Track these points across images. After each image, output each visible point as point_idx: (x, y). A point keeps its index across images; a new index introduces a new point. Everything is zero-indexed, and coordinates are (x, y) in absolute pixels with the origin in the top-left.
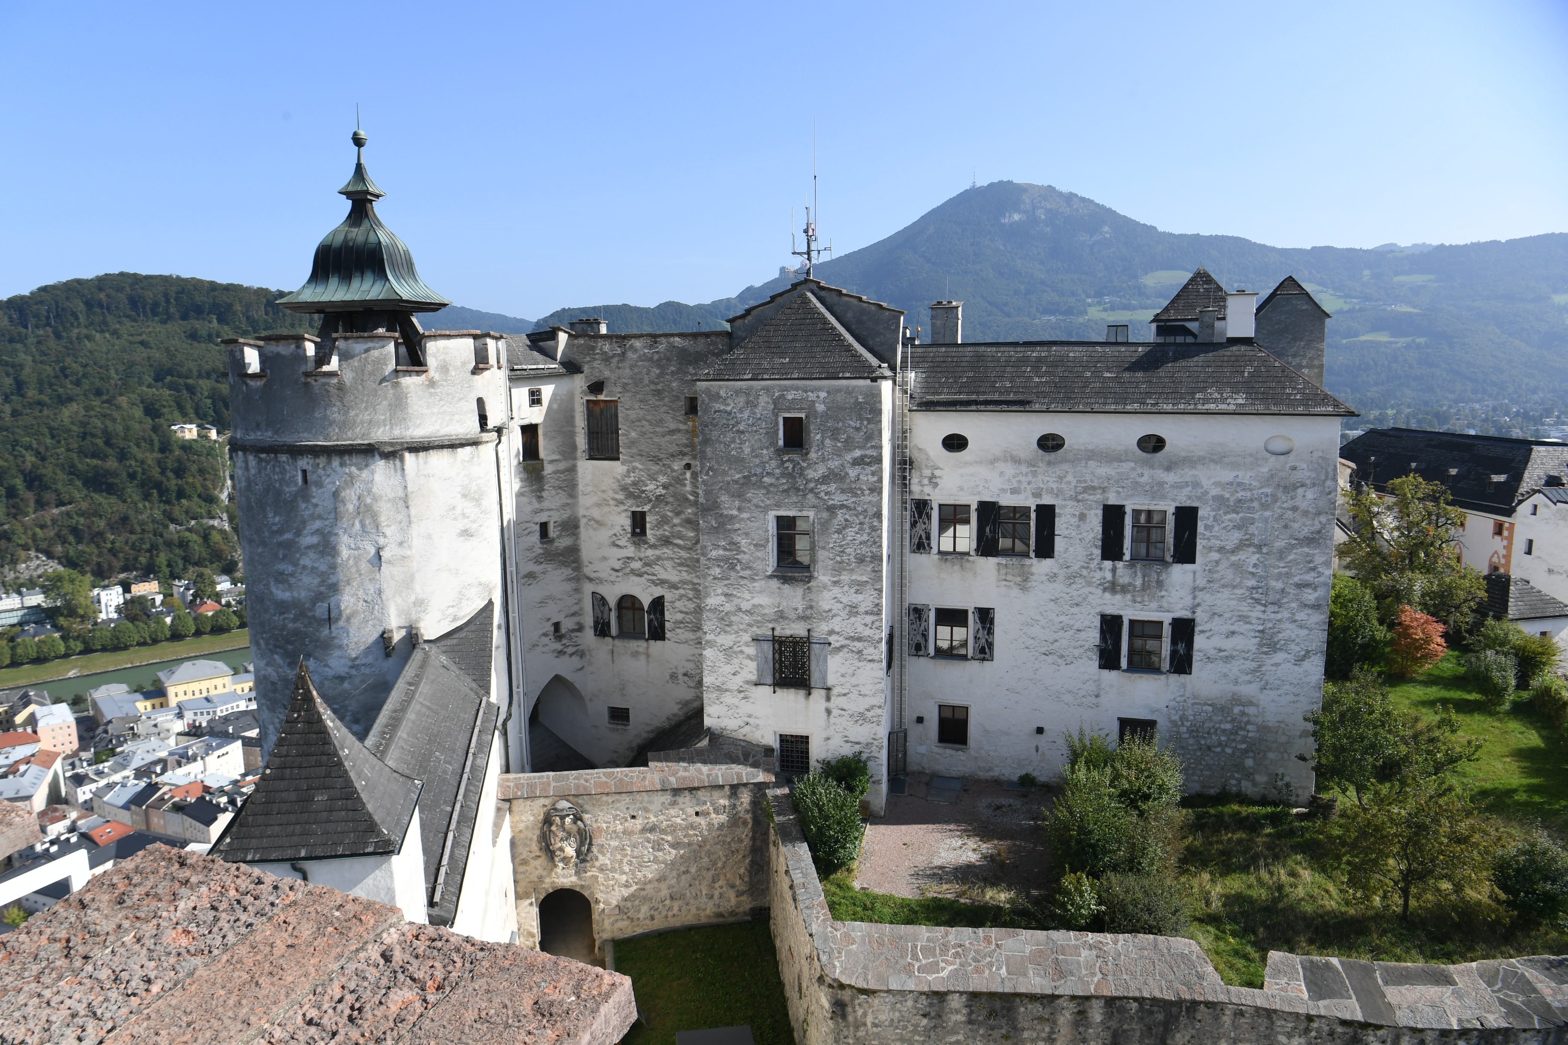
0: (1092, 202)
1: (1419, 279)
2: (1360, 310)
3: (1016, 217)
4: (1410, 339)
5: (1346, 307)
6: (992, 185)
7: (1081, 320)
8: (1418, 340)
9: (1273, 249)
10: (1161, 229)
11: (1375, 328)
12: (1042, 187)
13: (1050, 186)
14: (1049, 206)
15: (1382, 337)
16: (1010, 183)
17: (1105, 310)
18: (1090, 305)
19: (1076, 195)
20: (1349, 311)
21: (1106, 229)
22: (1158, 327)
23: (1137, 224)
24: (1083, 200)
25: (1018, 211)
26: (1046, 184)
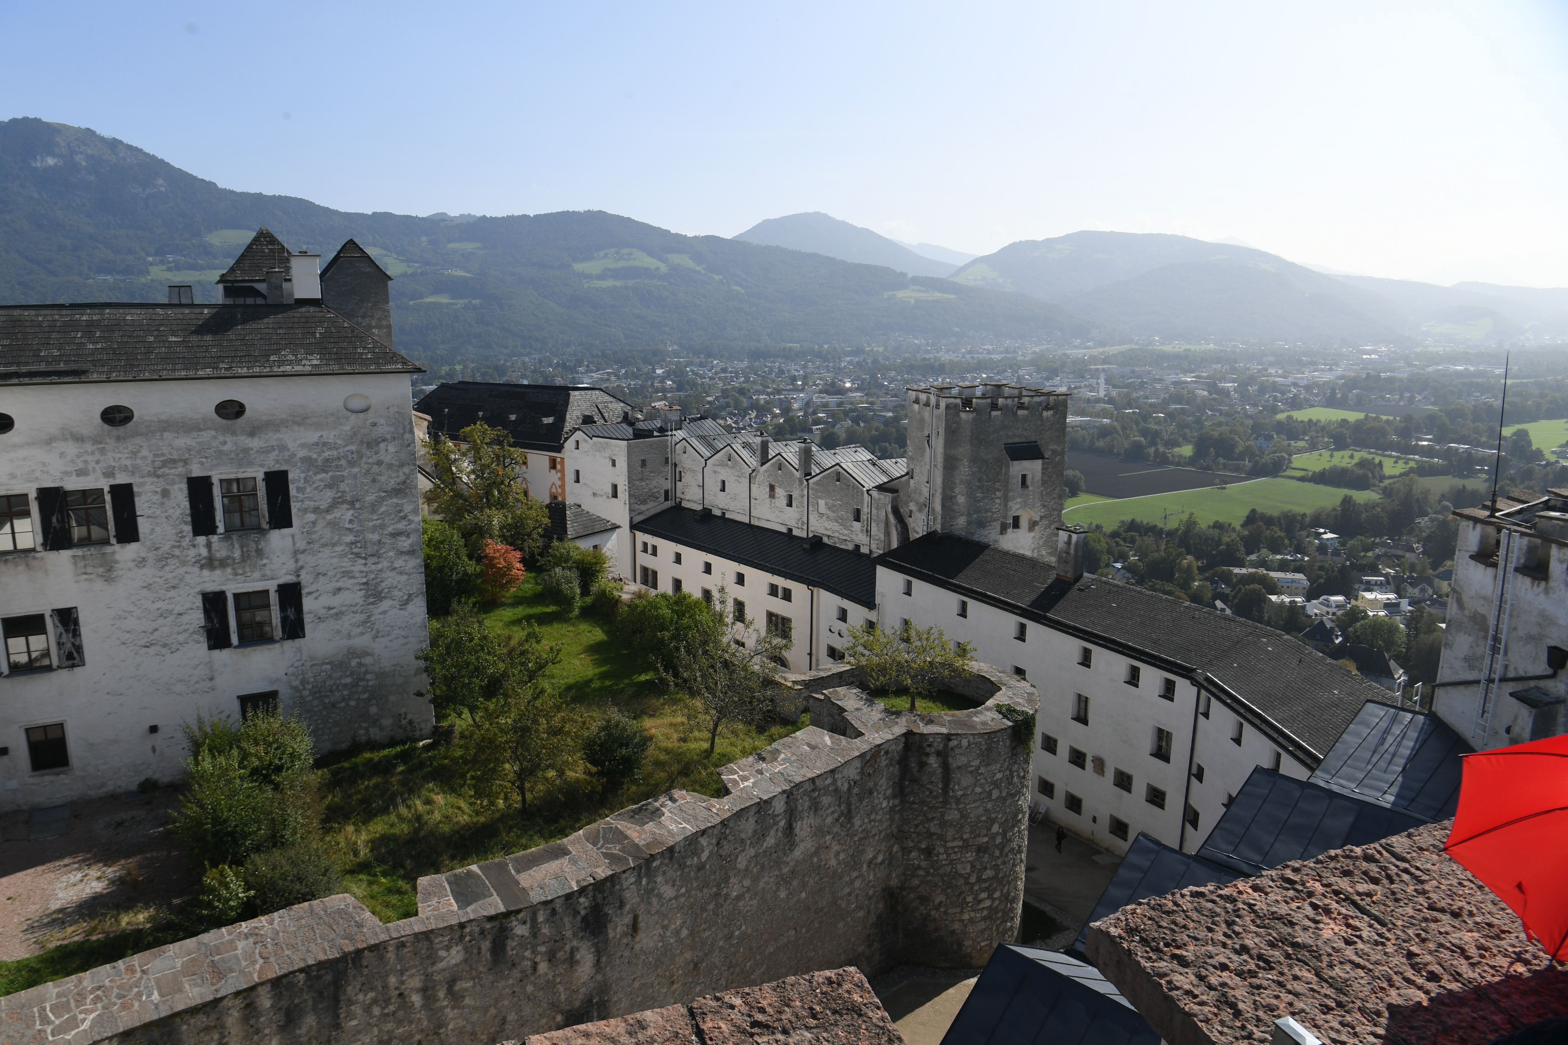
0: (141, 151)
1: (469, 246)
2: (422, 273)
3: (51, 161)
4: (467, 301)
5: (410, 271)
6: (14, 121)
7: (143, 280)
8: (474, 302)
9: (336, 213)
10: (221, 185)
11: (437, 291)
12: (79, 130)
13: (88, 129)
14: (89, 151)
15: (444, 299)
16: (37, 121)
17: (169, 269)
18: (151, 264)
19: (121, 142)
20: (413, 275)
21: (161, 182)
22: (225, 288)
23: (195, 178)
24: (130, 148)
25: (54, 155)
26: (83, 126)
